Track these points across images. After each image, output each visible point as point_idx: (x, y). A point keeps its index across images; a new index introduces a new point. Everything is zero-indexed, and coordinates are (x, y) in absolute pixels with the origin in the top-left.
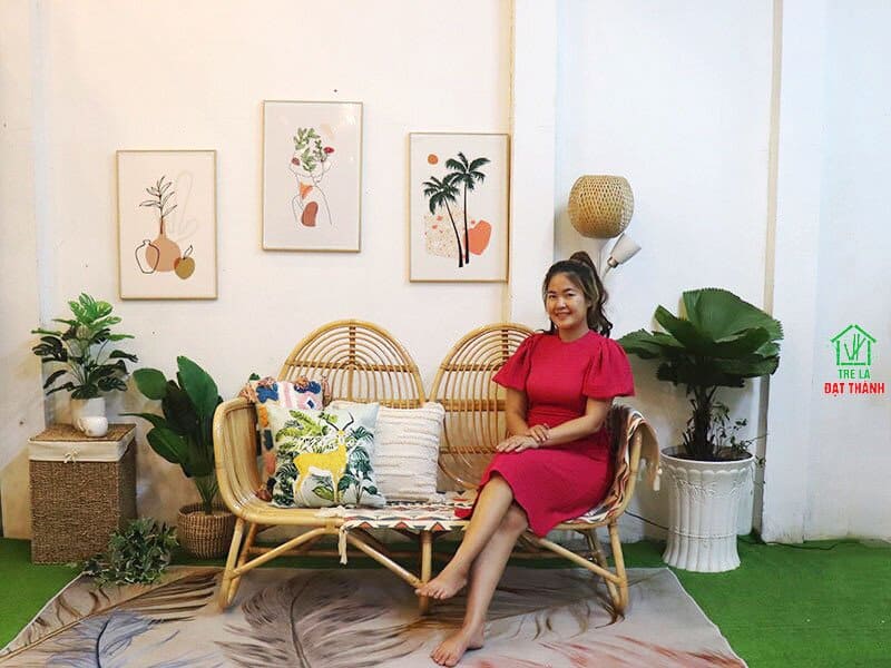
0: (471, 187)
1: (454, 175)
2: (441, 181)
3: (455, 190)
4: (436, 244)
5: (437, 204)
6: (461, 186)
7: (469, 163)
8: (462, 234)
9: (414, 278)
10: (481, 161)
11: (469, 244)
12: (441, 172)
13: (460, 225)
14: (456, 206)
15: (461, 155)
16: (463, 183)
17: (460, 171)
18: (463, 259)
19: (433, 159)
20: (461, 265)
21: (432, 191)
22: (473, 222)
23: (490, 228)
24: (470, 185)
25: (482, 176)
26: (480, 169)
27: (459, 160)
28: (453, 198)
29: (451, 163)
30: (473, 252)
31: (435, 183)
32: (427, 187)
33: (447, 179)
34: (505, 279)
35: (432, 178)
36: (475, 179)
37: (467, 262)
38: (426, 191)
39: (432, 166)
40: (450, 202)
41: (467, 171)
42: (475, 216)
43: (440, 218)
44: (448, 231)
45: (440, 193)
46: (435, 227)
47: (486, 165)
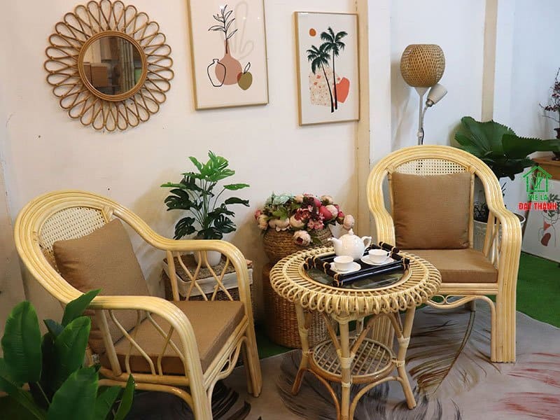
0: (337, 53)
1: (326, 44)
2: (318, 49)
3: (328, 56)
4: (317, 96)
5: (317, 66)
6: (331, 52)
7: (335, 35)
8: (332, 87)
9: (303, 123)
10: (343, 34)
11: (337, 94)
12: (319, 42)
13: (331, 81)
14: (328, 67)
15: (330, 29)
16: (332, 50)
17: (329, 42)
18: (334, 106)
19: (313, 33)
20: (333, 111)
21: (313, 56)
22: (339, 79)
23: (349, 83)
24: (336, 52)
25: (343, 45)
26: (342, 40)
27: (328, 32)
28: (326, 62)
29: (324, 35)
30: (340, 101)
31: (315, 51)
32: (310, 54)
33: (322, 47)
34: (358, 118)
35: (313, 47)
36: (339, 47)
37: (336, 108)
38: (309, 57)
39: (312, 37)
40: (324, 65)
41: (333, 42)
42: (340, 74)
43: (319, 77)
44: (324, 86)
45: (318, 57)
46: (316, 84)
47: (346, 36)
